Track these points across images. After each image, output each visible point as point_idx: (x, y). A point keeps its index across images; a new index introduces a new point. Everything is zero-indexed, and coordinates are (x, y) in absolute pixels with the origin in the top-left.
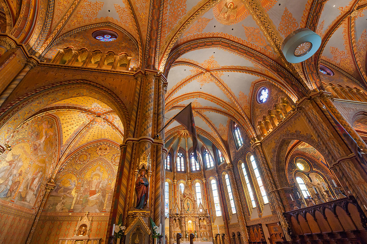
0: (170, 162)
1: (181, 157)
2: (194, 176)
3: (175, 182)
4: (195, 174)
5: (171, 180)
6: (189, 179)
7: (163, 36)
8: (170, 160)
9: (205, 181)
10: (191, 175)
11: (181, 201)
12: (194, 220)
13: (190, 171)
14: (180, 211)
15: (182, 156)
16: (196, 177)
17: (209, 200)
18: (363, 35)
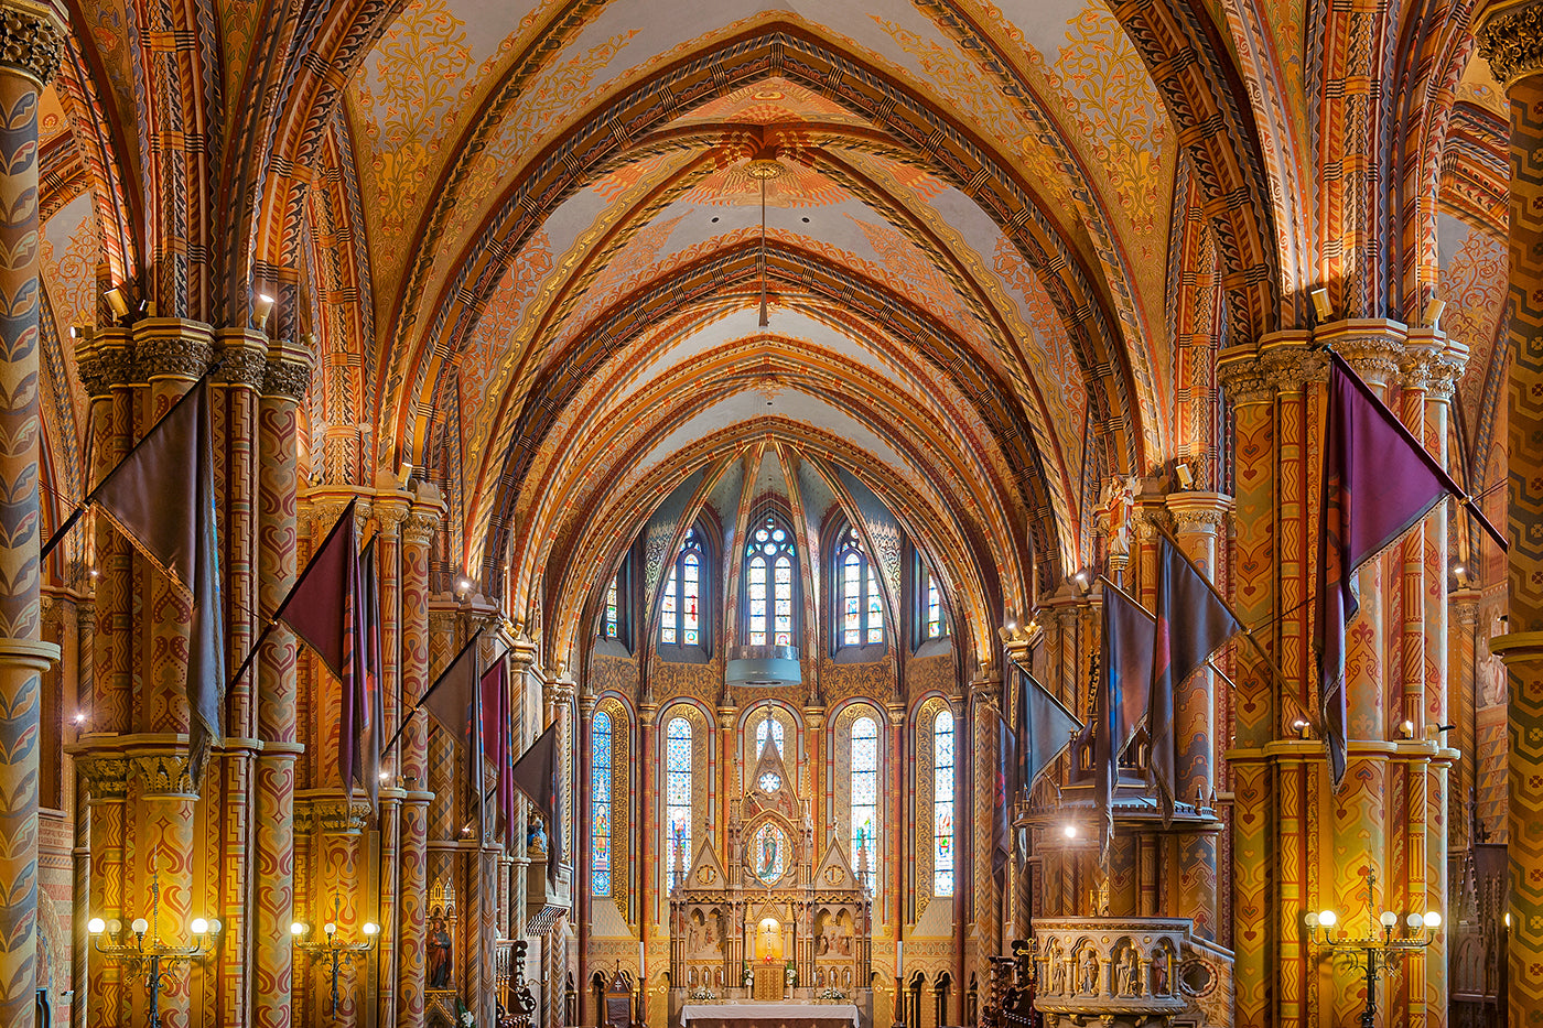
0: (702, 598)
1: (780, 554)
2: (846, 680)
3: (728, 721)
4: (851, 670)
5: (701, 707)
6: (813, 695)
7: (468, 395)
8: (701, 582)
9: (896, 717)
10: (829, 672)
11: (731, 831)
12: (790, 918)
13: (821, 648)
14: (723, 876)
15: (783, 547)
16: (857, 690)
17: (905, 819)
18: (1473, 244)
